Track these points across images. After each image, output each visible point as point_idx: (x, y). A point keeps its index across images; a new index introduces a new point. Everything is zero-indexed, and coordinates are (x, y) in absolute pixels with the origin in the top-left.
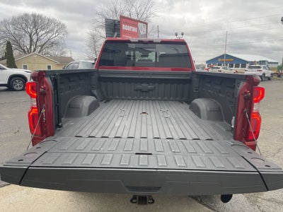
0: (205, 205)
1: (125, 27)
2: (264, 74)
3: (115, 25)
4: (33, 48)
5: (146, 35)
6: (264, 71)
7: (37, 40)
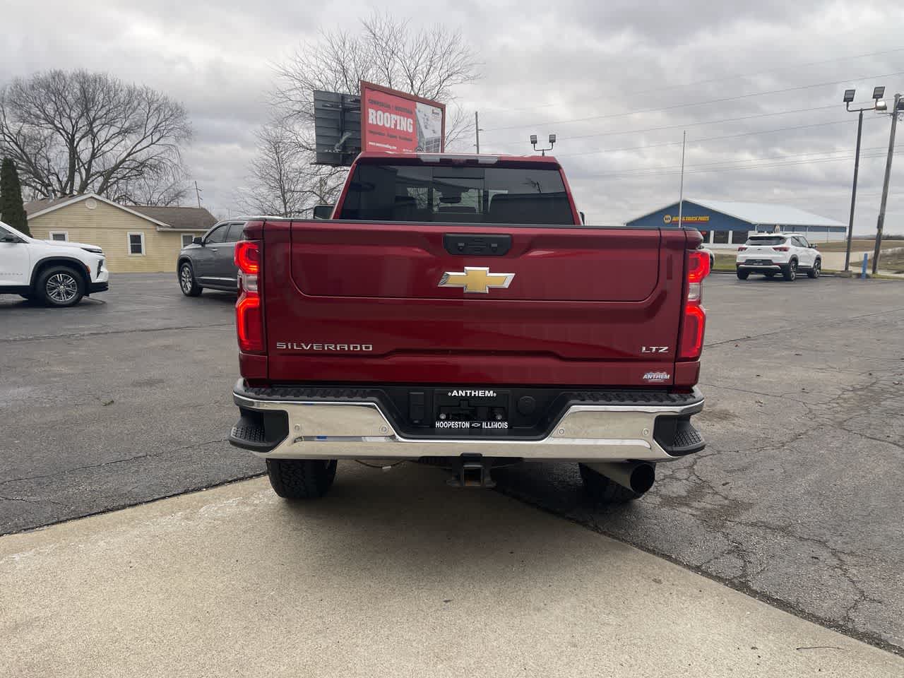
0: (604, 533)
1: (375, 117)
2: (794, 260)
3: (346, 110)
4: (77, 181)
5: (441, 141)
6: (793, 250)
7: (93, 156)
